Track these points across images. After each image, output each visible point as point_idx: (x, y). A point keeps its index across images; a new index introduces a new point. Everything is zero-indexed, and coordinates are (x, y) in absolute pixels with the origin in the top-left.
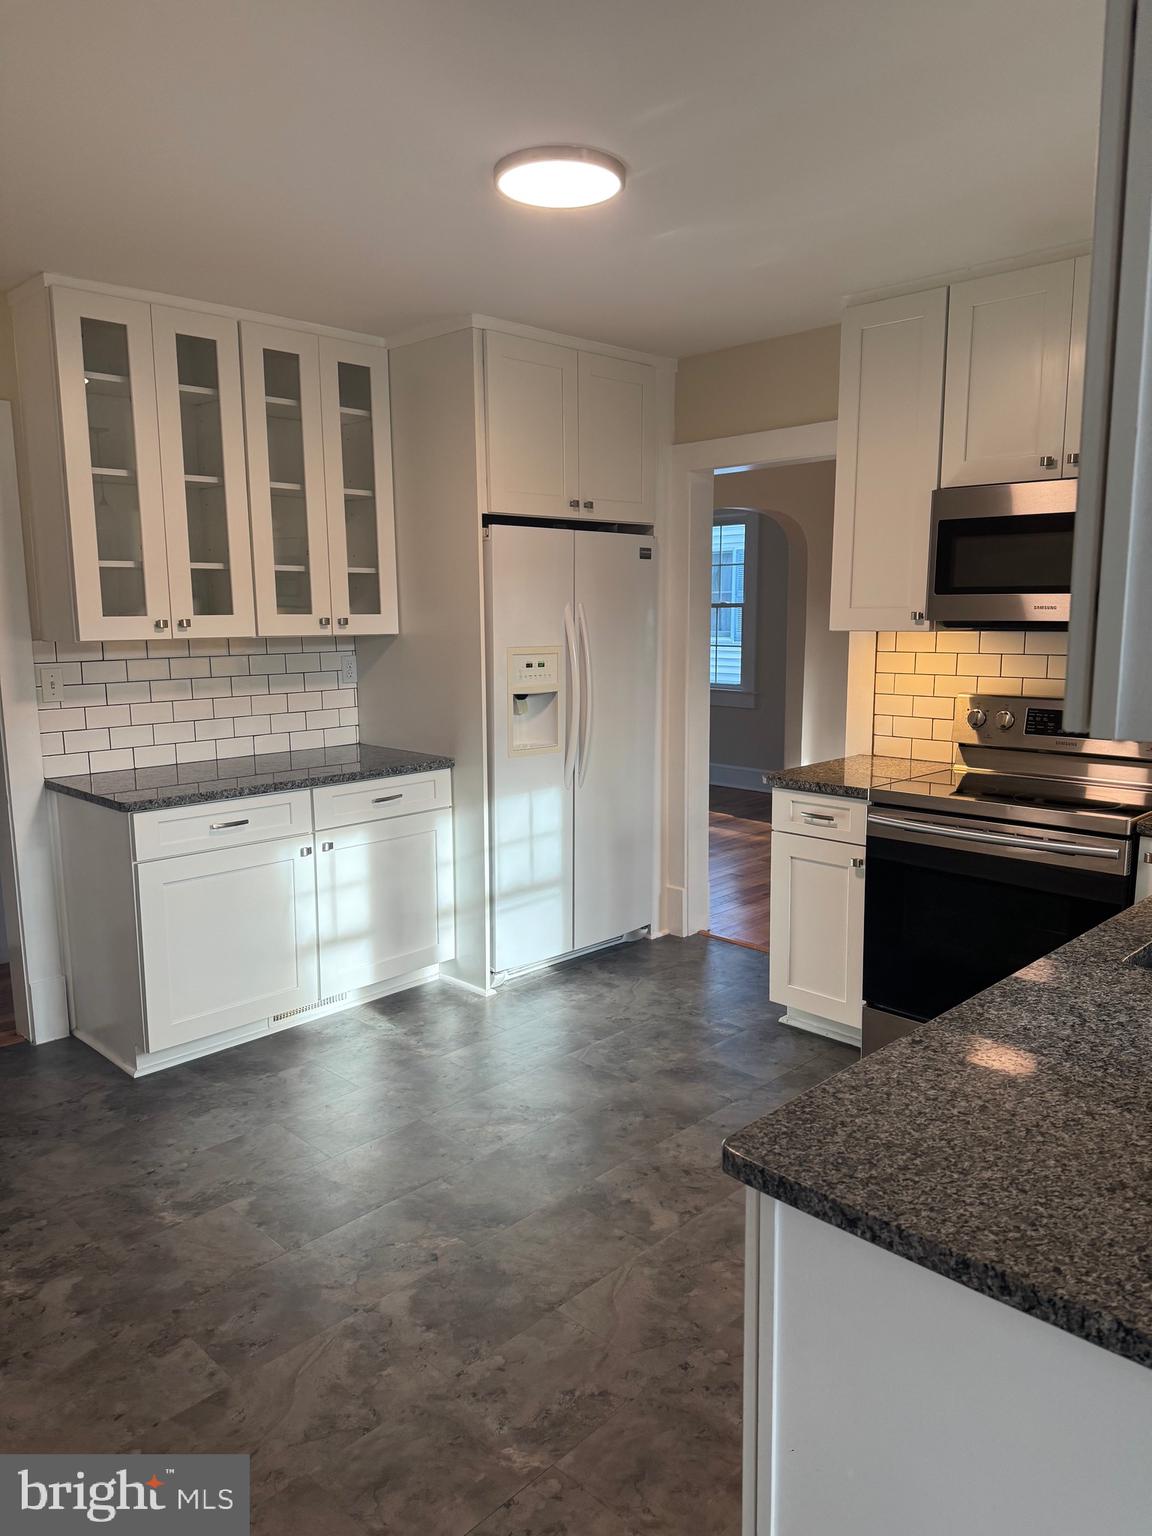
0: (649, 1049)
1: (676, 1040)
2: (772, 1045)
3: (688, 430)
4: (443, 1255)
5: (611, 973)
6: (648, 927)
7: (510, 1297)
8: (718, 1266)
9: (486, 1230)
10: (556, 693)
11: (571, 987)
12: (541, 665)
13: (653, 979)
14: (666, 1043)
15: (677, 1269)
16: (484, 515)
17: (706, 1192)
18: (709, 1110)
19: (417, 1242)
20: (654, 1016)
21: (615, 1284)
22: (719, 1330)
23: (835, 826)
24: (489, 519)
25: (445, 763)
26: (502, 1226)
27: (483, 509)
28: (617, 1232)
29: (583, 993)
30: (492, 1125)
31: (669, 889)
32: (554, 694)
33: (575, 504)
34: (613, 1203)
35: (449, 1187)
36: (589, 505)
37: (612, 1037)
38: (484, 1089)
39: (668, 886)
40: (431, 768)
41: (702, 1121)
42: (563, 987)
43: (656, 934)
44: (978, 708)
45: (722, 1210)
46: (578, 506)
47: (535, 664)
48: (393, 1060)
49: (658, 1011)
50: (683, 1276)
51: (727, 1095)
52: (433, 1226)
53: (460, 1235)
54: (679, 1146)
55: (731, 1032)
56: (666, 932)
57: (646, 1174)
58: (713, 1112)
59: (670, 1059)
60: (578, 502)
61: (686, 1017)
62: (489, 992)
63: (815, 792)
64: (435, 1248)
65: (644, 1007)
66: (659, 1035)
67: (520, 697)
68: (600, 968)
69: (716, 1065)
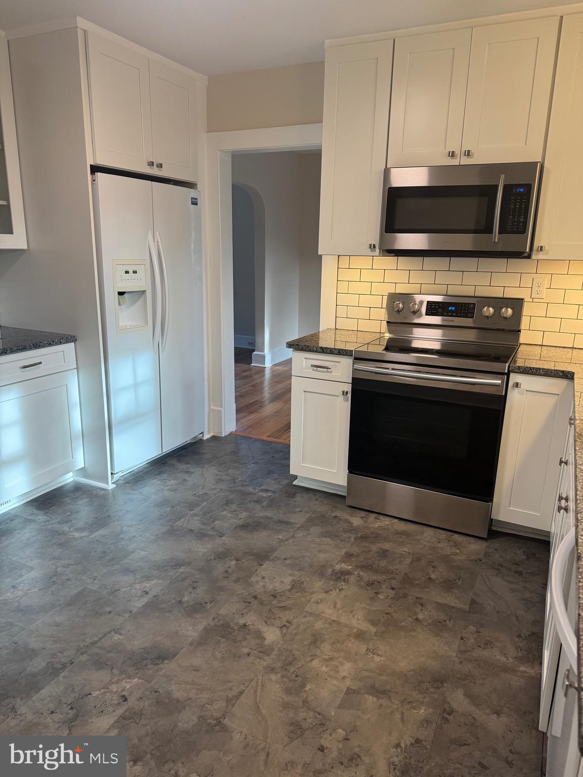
0: (225, 513)
1: (239, 504)
2: (295, 500)
3: (216, 124)
4: (130, 695)
5: (187, 464)
6: (202, 433)
7: (187, 719)
8: (315, 663)
9: (155, 667)
10: (145, 291)
11: (164, 476)
12: (135, 272)
13: (213, 465)
14: (234, 507)
15: (292, 670)
16: (91, 166)
17: (290, 609)
18: (273, 550)
19: (108, 688)
20: (221, 489)
21: (255, 692)
22: (333, 713)
23: (331, 372)
24: (95, 169)
25: (70, 339)
26: (166, 661)
27: (90, 161)
28: (246, 651)
29: (174, 479)
30: (139, 583)
31: (213, 409)
32: (144, 292)
33: (151, 164)
34: (235, 628)
35: (121, 637)
36: (160, 166)
37: (200, 507)
38: (125, 557)
39: (212, 407)
40: (61, 342)
41: (272, 557)
42: (159, 477)
43: (207, 436)
44: (399, 301)
45: (304, 620)
46: (153, 165)
47: (131, 272)
48: (55, 544)
49: (223, 486)
50: (297, 676)
51: (281, 537)
52: (116, 672)
53: (139, 675)
54: (263, 578)
55: (269, 494)
56: (212, 434)
57: (250, 603)
58: (276, 550)
59: (240, 517)
60: (153, 162)
61: (240, 488)
62: (111, 486)
63: (320, 352)
64: (124, 690)
65: (213, 484)
66: (228, 503)
67: (121, 294)
68: (179, 461)
69: (267, 518)
